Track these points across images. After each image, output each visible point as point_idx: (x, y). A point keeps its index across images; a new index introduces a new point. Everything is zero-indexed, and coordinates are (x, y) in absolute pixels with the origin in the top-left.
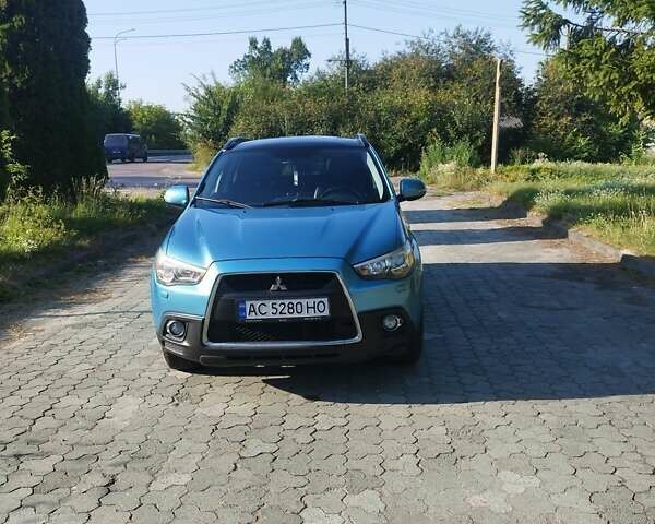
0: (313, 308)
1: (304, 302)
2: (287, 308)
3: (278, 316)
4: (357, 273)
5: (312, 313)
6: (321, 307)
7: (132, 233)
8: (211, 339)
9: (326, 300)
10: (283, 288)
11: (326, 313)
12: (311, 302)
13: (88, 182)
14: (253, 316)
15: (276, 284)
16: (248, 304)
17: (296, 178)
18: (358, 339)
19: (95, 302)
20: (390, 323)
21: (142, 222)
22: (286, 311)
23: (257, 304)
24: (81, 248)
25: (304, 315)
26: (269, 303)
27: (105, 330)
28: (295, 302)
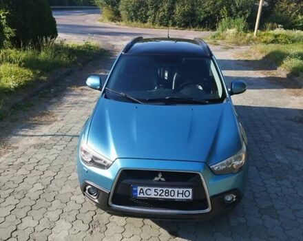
0: (182, 194)
1: (176, 190)
2: (164, 193)
3: (158, 197)
4: (212, 171)
5: (180, 197)
6: (187, 194)
7: (70, 69)
8: (114, 202)
9: (190, 190)
10: (163, 179)
11: (190, 197)
12: (181, 190)
13: (46, 40)
14: (142, 195)
15: (158, 177)
16: (139, 188)
17: (166, 74)
18: (208, 210)
19: (49, 123)
20: (228, 198)
21: (75, 62)
22: (164, 194)
23: (145, 189)
24: (42, 81)
25: (176, 197)
26: (153, 189)
27: (52, 151)
28: (170, 190)
